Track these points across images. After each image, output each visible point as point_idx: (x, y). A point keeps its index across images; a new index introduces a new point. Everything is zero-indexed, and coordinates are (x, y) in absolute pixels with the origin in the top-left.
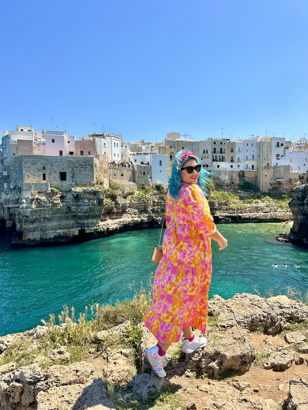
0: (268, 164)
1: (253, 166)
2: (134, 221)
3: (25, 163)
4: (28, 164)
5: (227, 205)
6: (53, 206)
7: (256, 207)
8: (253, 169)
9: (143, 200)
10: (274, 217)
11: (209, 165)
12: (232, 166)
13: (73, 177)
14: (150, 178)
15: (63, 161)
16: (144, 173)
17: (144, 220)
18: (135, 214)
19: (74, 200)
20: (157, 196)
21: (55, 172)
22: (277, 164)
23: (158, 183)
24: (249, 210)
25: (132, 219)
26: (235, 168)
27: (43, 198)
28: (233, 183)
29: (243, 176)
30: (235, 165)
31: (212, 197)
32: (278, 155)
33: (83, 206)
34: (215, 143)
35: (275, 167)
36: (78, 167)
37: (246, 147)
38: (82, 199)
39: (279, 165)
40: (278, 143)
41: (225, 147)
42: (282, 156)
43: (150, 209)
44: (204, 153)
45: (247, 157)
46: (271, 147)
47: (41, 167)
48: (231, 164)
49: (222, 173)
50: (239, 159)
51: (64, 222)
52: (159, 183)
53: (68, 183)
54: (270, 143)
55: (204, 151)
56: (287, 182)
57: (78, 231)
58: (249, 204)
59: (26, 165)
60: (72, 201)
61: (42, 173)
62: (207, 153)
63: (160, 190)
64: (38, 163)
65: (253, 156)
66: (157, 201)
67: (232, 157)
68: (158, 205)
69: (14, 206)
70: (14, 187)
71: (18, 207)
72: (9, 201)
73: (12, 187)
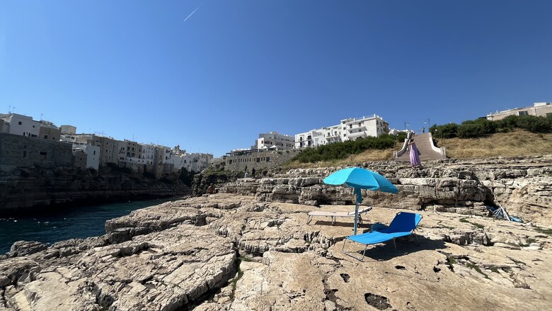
0: (162, 162)
1: (151, 162)
3: (5, 140)
4: (8, 142)
11: (125, 158)
14: (86, 163)
16: (81, 159)
17: (83, 196)
21: (37, 151)
23: (92, 166)
26: (142, 163)
28: (139, 171)
29: (146, 168)
30: (141, 160)
32: (167, 157)
33: (62, 180)
34: (129, 144)
36: (58, 150)
37: (149, 150)
39: (167, 163)
40: (167, 150)
45: (148, 156)
47: (22, 146)
50: (143, 156)
53: (48, 161)
54: (163, 150)
55: (122, 148)
56: (172, 174)
60: (52, 177)
61: (22, 151)
62: (124, 150)
64: (20, 142)
65: (152, 156)
67: (140, 155)
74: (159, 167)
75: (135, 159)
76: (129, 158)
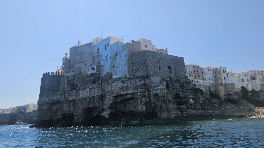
0: (221, 82)
1: (213, 83)
3: (148, 56)
8: (213, 85)
13: (175, 71)
21: (165, 66)
26: (206, 84)
30: (205, 82)
32: (225, 78)
34: (194, 67)
36: (177, 64)
39: (226, 83)
41: (199, 70)
45: (209, 77)
46: (221, 72)
47: (157, 61)
48: (203, 81)
49: (202, 86)
50: (206, 78)
54: (220, 70)
55: (190, 71)
56: (235, 94)
59: (149, 58)
61: (158, 66)
62: (191, 73)
64: (155, 57)
65: (212, 77)
67: (203, 77)
69: (136, 91)
70: (131, 77)
71: (141, 92)
72: (127, 88)
73: (129, 77)
74: (221, 87)
75: (201, 81)
76: (196, 81)
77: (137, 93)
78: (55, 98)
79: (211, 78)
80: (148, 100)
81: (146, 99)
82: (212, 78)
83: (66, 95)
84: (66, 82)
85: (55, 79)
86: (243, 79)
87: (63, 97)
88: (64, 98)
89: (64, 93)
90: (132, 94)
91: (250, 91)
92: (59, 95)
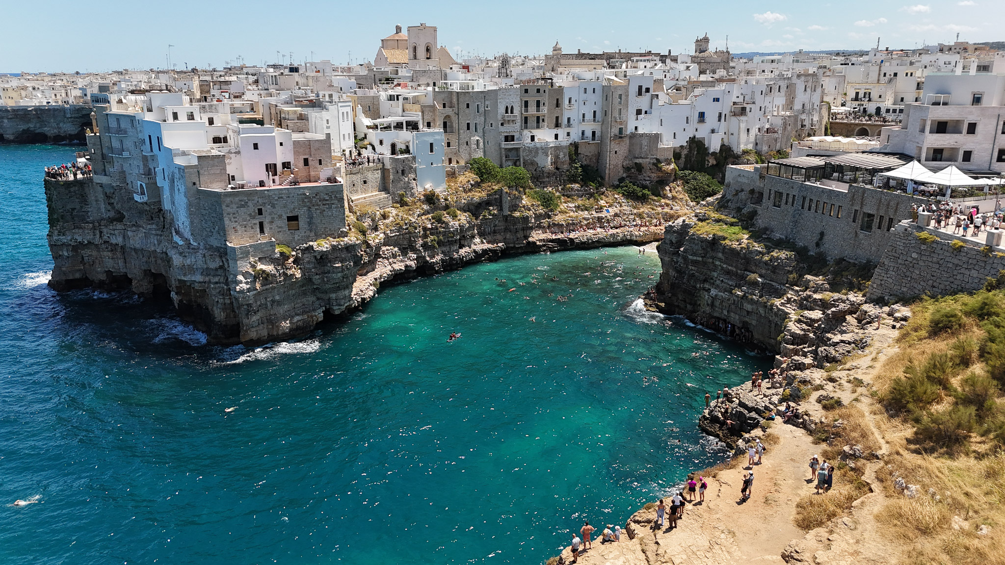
0: (621, 130)
1: (594, 133)
2: (394, 270)
3: (227, 206)
4: (232, 208)
5: (549, 217)
6: (285, 280)
7: (598, 218)
8: (594, 139)
9: (407, 229)
10: (629, 237)
11: (516, 135)
12: (556, 137)
13: (310, 223)
14: (414, 179)
15: (291, 195)
16: (403, 171)
17: (410, 266)
18: (394, 256)
19: (317, 266)
20: (430, 216)
21: (280, 216)
22: (636, 128)
23: (429, 186)
24: (586, 225)
25: (389, 267)
26: (564, 140)
27: (269, 268)
28: (557, 169)
29: (577, 153)
30: (562, 132)
31: (524, 207)
32: (639, 112)
33: (333, 272)
34: (526, 91)
35: (633, 136)
36: (318, 205)
37: (583, 96)
38: (330, 262)
39: (640, 131)
40: (640, 88)
41: (545, 98)
42: (646, 112)
43: (420, 242)
44: (507, 112)
45: (584, 115)
46: (627, 96)
47: (254, 211)
48: (555, 131)
49: (540, 152)
50: (569, 119)
51: (299, 301)
52: (430, 189)
53: (303, 234)
54: (626, 88)
55: (507, 107)
56: (651, 166)
57: (322, 314)
58: (586, 212)
59: (229, 210)
60: (315, 268)
61: (257, 222)
62: (512, 112)
63: (434, 204)
64: (250, 204)
65: (595, 112)
66: (429, 226)
67: (557, 118)
68: (432, 234)
69: (207, 279)
70: (199, 244)
71: (216, 283)
72: (191, 269)
73: (195, 244)
74: (615, 146)
75: (545, 136)
76: (527, 134)
77: (210, 282)
78: (80, 239)
79: (589, 116)
80: (227, 301)
81: (224, 299)
82: (594, 116)
83: (105, 230)
84: (101, 196)
85: (72, 189)
86: (702, 115)
87: (98, 236)
88: (101, 236)
89: (100, 225)
90: (200, 282)
91: (714, 154)
92: (86, 231)
